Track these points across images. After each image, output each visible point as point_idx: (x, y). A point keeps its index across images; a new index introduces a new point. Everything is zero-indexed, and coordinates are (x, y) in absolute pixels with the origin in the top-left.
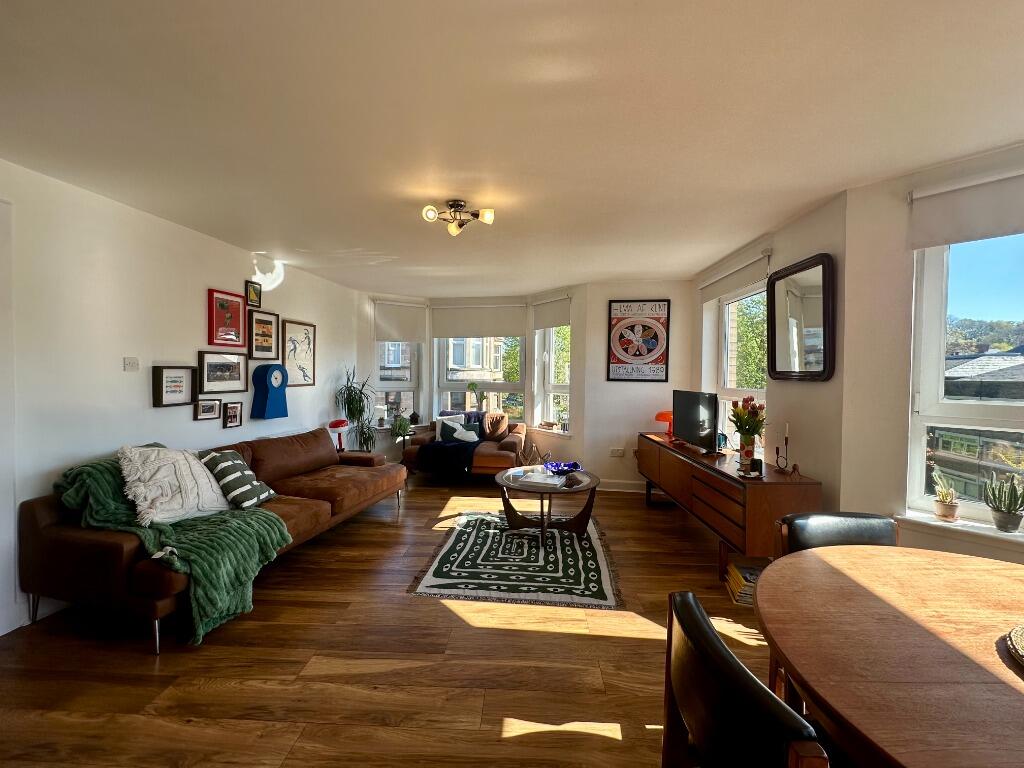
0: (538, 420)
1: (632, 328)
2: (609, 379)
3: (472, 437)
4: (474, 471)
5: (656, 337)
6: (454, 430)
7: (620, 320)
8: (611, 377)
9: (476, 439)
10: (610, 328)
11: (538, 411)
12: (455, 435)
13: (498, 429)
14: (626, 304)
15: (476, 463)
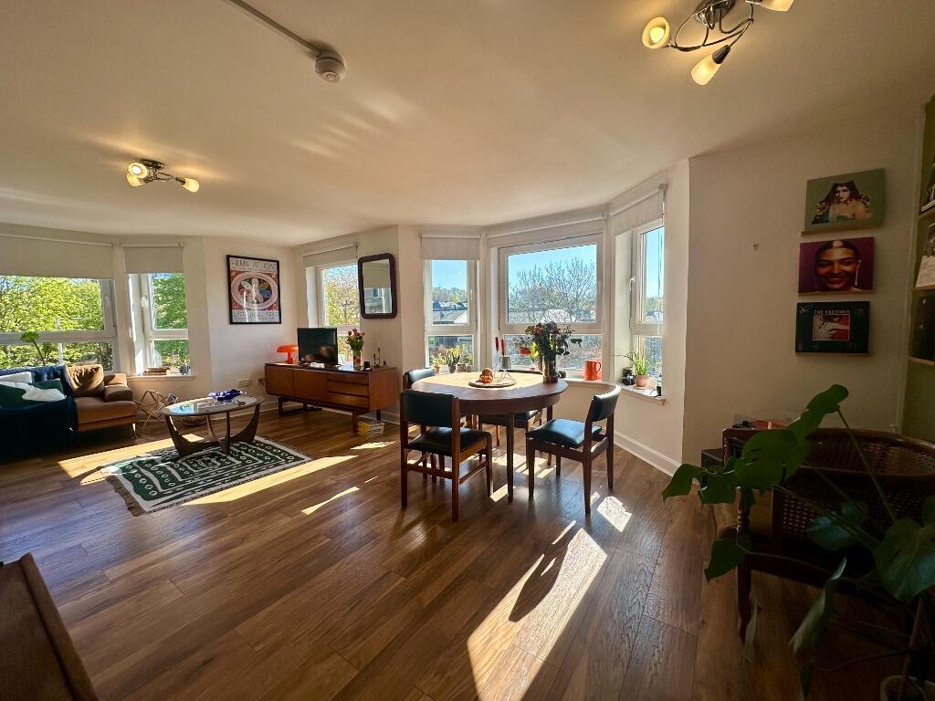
0: (140, 368)
1: (250, 281)
2: (231, 323)
3: (56, 395)
4: (81, 429)
5: (269, 289)
6: (23, 392)
7: (238, 273)
8: (234, 321)
9: (63, 397)
10: (230, 279)
11: (139, 359)
12: (25, 397)
13: (92, 382)
14: (243, 260)
15: (81, 421)
